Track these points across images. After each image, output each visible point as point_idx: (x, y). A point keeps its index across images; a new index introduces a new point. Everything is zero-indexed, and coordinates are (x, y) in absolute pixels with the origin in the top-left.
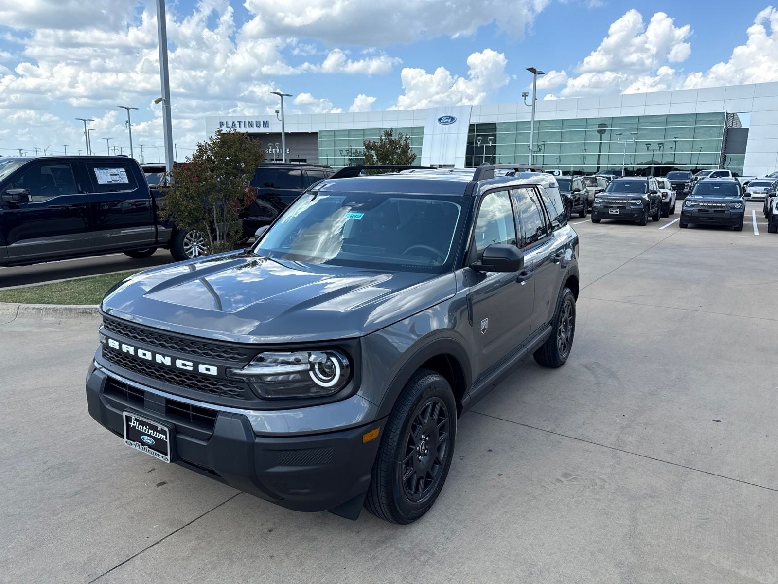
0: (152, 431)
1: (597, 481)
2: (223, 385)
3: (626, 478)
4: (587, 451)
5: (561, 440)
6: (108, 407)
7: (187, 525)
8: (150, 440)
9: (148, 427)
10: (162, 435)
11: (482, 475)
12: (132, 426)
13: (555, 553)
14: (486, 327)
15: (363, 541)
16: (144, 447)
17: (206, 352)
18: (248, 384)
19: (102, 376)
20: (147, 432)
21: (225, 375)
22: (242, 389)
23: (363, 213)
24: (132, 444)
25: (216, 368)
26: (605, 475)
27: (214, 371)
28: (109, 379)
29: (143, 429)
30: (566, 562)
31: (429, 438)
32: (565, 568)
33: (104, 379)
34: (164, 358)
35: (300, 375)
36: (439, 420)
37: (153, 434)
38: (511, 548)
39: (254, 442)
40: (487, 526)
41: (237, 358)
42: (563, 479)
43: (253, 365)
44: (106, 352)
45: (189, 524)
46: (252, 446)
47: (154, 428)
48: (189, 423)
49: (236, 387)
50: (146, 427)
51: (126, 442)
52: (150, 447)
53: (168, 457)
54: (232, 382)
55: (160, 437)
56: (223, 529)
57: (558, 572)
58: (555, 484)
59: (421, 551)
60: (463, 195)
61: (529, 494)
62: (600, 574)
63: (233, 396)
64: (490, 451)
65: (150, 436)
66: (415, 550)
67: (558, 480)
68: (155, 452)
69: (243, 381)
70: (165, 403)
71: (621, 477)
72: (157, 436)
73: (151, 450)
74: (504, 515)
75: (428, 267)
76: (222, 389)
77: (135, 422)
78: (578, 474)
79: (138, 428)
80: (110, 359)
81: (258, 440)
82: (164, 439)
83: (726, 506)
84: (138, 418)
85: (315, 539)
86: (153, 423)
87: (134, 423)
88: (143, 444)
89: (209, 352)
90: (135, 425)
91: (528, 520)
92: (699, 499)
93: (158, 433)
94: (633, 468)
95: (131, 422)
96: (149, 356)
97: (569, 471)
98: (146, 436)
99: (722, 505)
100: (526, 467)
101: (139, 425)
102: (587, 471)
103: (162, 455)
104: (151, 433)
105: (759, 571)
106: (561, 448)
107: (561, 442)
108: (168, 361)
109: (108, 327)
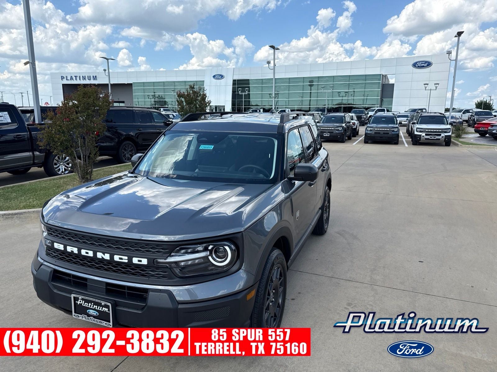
0: (96, 306)
1: (368, 306)
2: (151, 271)
3: (383, 302)
4: (356, 287)
5: (339, 282)
6: (55, 291)
7: (115, 368)
8: (94, 313)
9: (92, 304)
10: (105, 308)
11: (300, 310)
12: (78, 304)
13: (359, 356)
14: (299, 216)
15: (239, 364)
16: (89, 318)
17: (137, 248)
18: (170, 269)
19: (49, 270)
20: (92, 307)
21: (152, 264)
22: (166, 272)
23: (213, 145)
24: (79, 317)
25: (146, 260)
26: (371, 302)
27: (145, 261)
28: (55, 271)
29: (88, 305)
30: (367, 361)
31: (275, 291)
32: (367, 365)
33: (51, 272)
34: (104, 255)
35: (203, 259)
36: (280, 279)
37: (97, 308)
38: (332, 356)
39: (177, 308)
40: (314, 343)
41: (161, 252)
42: (348, 307)
43: (173, 256)
44: (51, 252)
45: (116, 367)
46: (176, 310)
47: (99, 304)
48: (125, 299)
49: (161, 272)
50: (91, 304)
51: (74, 315)
52: (94, 317)
53: (111, 323)
54: (158, 268)
55: (103, 310)
56: (142, 368)
57: (364, 368)
58: (345, 311)
59: (278, 365)
60: (277, 133)
61: (331, 319)
62: (388, 365)
63: (159, 278)
64: (299, 293)
65: (95, 309)
66: (275, 366)
67: (345, 308)
68: (99, 320)
69: (167, 267)
70: (105, 286)
71: (380, 302)
72: (101, 309)
73: (96, 320)
74: (321, 335)
75: (262, 180)
76: (150, 274)
77: (82, 301)
78: (356, 303)
79: (84, 304)
80: (54, 257)
81: (180, 306)
82: (107, 311)
83: (442, 314)
84: (85, 298)
85: (207, 367)
86: (97, 301)
87: (80, 301)
88: (89, 315)
89: (140, 249)
90: (81, 303)
91: (336, 336)
92: (427, 311)
93: (101, 308)
94: (385, 296)
95: (78, 301)
96: (91, 254)
97: (350, 302)
98: (90, 310)
99: (440, 314)
100: (324, 301)
101: (84, 303)
102: (360, 300)
103: (105, 322)
104: (95, 308)
105: (471, 351)
106: (341, 287)
107: (339, 283)
108: (107, 257)
109: (51, 234)
